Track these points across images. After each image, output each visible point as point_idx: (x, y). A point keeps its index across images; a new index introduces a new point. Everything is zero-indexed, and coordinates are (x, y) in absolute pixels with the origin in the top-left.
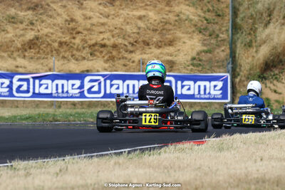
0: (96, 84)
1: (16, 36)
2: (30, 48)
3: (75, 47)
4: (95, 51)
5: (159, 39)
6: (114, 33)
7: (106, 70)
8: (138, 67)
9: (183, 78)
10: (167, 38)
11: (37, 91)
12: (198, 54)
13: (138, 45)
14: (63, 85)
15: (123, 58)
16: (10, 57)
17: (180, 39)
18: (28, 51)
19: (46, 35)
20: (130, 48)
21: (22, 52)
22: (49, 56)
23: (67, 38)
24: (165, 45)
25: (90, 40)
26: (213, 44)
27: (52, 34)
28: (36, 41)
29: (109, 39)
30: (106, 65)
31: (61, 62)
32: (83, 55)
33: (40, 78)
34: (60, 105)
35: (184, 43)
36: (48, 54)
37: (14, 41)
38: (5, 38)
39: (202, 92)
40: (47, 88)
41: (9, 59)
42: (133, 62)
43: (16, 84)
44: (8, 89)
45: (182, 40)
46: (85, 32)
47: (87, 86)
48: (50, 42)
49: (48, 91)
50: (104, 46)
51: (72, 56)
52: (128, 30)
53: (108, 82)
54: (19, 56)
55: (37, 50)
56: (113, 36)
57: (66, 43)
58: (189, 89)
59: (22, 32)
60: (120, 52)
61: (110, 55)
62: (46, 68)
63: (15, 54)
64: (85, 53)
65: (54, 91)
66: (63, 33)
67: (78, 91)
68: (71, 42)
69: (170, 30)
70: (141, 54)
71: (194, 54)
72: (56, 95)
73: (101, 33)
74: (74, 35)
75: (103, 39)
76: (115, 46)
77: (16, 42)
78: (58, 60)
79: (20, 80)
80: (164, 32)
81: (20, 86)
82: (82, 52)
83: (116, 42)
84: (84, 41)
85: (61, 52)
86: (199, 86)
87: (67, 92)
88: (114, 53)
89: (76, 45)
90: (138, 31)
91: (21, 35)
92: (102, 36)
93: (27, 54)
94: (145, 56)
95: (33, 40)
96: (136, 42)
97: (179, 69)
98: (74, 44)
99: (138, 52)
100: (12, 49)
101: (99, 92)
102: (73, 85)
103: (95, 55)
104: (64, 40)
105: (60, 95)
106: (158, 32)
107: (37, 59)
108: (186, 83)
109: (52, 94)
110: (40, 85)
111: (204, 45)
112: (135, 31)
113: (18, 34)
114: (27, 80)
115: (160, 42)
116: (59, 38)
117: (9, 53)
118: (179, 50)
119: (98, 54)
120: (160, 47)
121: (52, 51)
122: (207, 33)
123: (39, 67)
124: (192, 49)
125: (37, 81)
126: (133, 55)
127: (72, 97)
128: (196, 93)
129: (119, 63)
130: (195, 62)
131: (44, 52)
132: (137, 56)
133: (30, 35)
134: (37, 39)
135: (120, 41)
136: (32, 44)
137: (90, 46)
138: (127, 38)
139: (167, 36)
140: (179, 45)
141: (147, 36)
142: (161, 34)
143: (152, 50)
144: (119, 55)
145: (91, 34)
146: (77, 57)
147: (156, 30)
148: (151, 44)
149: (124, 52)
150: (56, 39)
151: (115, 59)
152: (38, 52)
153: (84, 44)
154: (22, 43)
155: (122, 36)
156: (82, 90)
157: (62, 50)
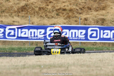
1: (15, 4)
2: (22, 11)
3: (48, 10)
6: (72, 2)
7: (65, 24)
8: (84, 22)
9: (104, 29)
10: (102, 6)
11: (19, 36)
13: (84, 10)
14: (34, 32)
15: (75, 17)
16: (10, 16)
17: (109, 6)
18: (21, 12)
19: (32, 4)
20: (80, 11)
21: (18, 13)
22: (33, 16)
23: (44, 5)
24: (100, 9)
27: (35, 3)
28: (25, 7)
29: (68, 6)
30: (65, 21)
31: (39, 19)
33: (22, 28)
34: (32, 43)
35: (112, 8)
36: (32, 14)
37: (13, 7)
38: (8, 5)
40: (25, 34)
41: (10, 17)
42: (81, 19)
43: (7, 31)
44: (3, 34)
45: (111, 7)
46: (54, 2)
48: (34, 8)
49: (26, 36)
50: (65, 10)
51: (46, 16)
52: (80, 1)
54: (15, 15)
56: (70, 4)
57: (43, 8)
58: (107, 35)
59: (18, 2)
60: (73, 14)
61: (68, 15)
63: (13, 14)
64: (54, 14)
65: (29, 36)
66: (42, 2)
67: (43, 36)
68: (46, 8)
69: (104, 1)
70: (86, 15)
72: (31, 38)
73: (64, 2)
74: (48, 4)
75: (64, 6)
76: (71, 10)
77: (14, 7)
78: (38, 18)
79: (10, 29)
80: (100, 2)
82: (52, 14)
83: (72, 7)
84: (53, 7)
85: (39, 13)
86: (113, 33)
87: (37, 36)
88: (70, 14)
89: (49, 9)
90: (85, 1)
91: (18, 4)
92: (64, 4)
93: (20, 14)
94: (88, 16)
95: (24, 6)
96: (83, 8)
97: (107, 24)
98: (48, 9)
99: (84, 14)
100: (12, 11)
103: (59, 15)
104: (42, 6)
105: (33, 38)
106: (97, 2)
107: (26, 17)
109: (28, 37)
110: (22, 32)
112: (83, 1)
113: (16, 3)
114: (14, 29)
115: (98, 7)
116: (39, 5)
117: (10, 14)
118: (108, 12)
119: (61, 14)
120: (97, 11)
121: (34, 13)
123: (27, 22)
126: (81, 15)
127: (39, 39)
128: (112, 37)
129: (72, 20)
131: (30, 13)
132: (83, 16)
133: (23, 3)
134: (27, 6)
135: (74, 7)
136: (23, 9)
137: (57, 10)
138: (78, 5)
139: (102, 5)
140: (108, 9)
141: (90, 4)
142: (99, 3)
143: (92, 13)
144: (73, 15)
145: (58, 3)
146: (48, 16)
147: (96, 1)
148: (92, 9)
149: (76, 13)
150: (38, 6)
151: (71, 17)
152: (27, 13)
153: (53, 9)
154: (18, 8)
155: (75, 4)
156: (45, 35)
157: (40, 12)
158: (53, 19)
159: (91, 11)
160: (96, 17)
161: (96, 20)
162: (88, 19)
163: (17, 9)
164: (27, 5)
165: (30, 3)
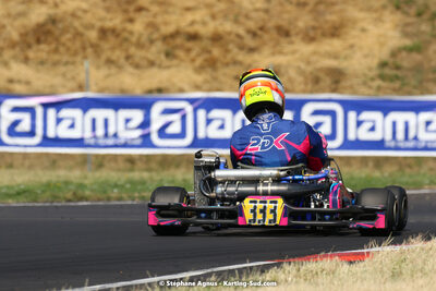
0: (176, 117)
1: (9, 15)
2: (38, 41)
3: (134, 39)
4: (176, 47)
5: (312, 23)
6: (216, 9)
7: (197, 88)
9: (360, 107)
10: (327, 22)
11: (51, 134)
12: (394, 54)
13: (266, 37)
15: (235, 63)
17: (355, 22)
18: (35, 47)
19: (73, 15)
20: (250, 42)
21: (22, 50)
22: (79, 58)
24: (324, 35)
25: (166, 24)
26: (423, 33)
27: (85, 11)
28: (50, 27)
29: (204, 23)
30: (199, 79)
31: (104, 71)
32: (151, 56)
33: (59, 105)
34: (100, 162)
35: (363, 30)
36: (75, 54)
37: (4, 27)
39: (400, 135)
40: (72, 126)
45: (360, 24)
46: (155, 9)
47: (157, 121)
48: (81, 29)
49: (75, 134)
50: (194, 37)
51: (128, 58)
52: (246, 4)
53: (201, 113)
54: (15, 58)
55: (53, 46)
56: (213, 17)
57: (113, 30)
58: (372, 129)
59: (21, 8)
60: (227, 51)
61: (206, 56)
62: (72, 84)
63: (7, 54)
64: (155, 52)
65: (88, 134)
66: (108, 10)
67: (139, 133)
69: (333, 4)
70: (273, 54)
71: (384, 54)
72: (92, 142)
73: (188, 9)
74: (132, 15)
75: (193, 23)
76: (217, 38)
77: (9, 28)
78: (98, 67)
79: (16, 109)
80: (322, 7)
81: (16, 123)
82: (148, 51)
83: (221, 28)
84: (152, 26)
85: (102, 50)
86: (394, 124)
87: (115, 135)
88: (216, 52)
89: (136, 35)
90: (265, 6)
91: (22, 14)
92: (189, 17)
93: (31, 54)
94: (280, 60)
95: (44, 25)
96: (261, 29)
97: (352, 87)
98: (131, 33)
99: (266, 51)
101: (182, 135)
102: (128, 121)
103: (175, 57)
104: (109, 24)
105: (101, 142)
106: (308, 8)
107: (55, 64)
108: (365, 115)
109: (82, 139)
110: (59, 121)
111: (406, 35)
112: (259, 5)
114: (31, 110)
115: (314, 28)
116: (99, 20)
118: (352, 46)
119: (181, 53)
120: (312, 40)
121: (84, 48)
122: (413, 11)
123: (57, 81)
124: (382, 45)
125: (51, 112)
126: (256, 56)
127: (125, 145)
128: (388, 137)
129: (225, 74)
130: (387, 71)
131: (68, 49)
132: (264, 59)
133: (39, 14)
135: (228, 26)
136: (43, 33)
137: (165, 38)
138: (243, 20)
139: (328, 17)
140: (353, 36)
141: (286, 16)
142: (315, 12)
143: (295, 47)
144: (225, 57)
145: (166, 12)
146: (137, 60)
147: (305, 4)
148: (293, 32)
149: (235, 50)
150: (94, 21)
151: (219, 65)
152: (56, 51)
153: (152, 33)
154: (23, 31)
155: (232, 17)
156: (146, 131)
157: (105, 45)
158: (154, 70)
159: (292, 43)
160: (308, 63)
161: (311, 73)
162: (283, 70)
163: (21, 35)
164: (53, 20)
165: (65, 13)
